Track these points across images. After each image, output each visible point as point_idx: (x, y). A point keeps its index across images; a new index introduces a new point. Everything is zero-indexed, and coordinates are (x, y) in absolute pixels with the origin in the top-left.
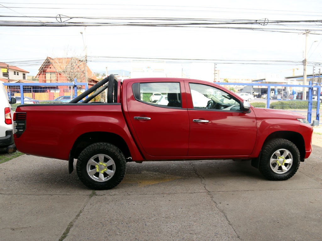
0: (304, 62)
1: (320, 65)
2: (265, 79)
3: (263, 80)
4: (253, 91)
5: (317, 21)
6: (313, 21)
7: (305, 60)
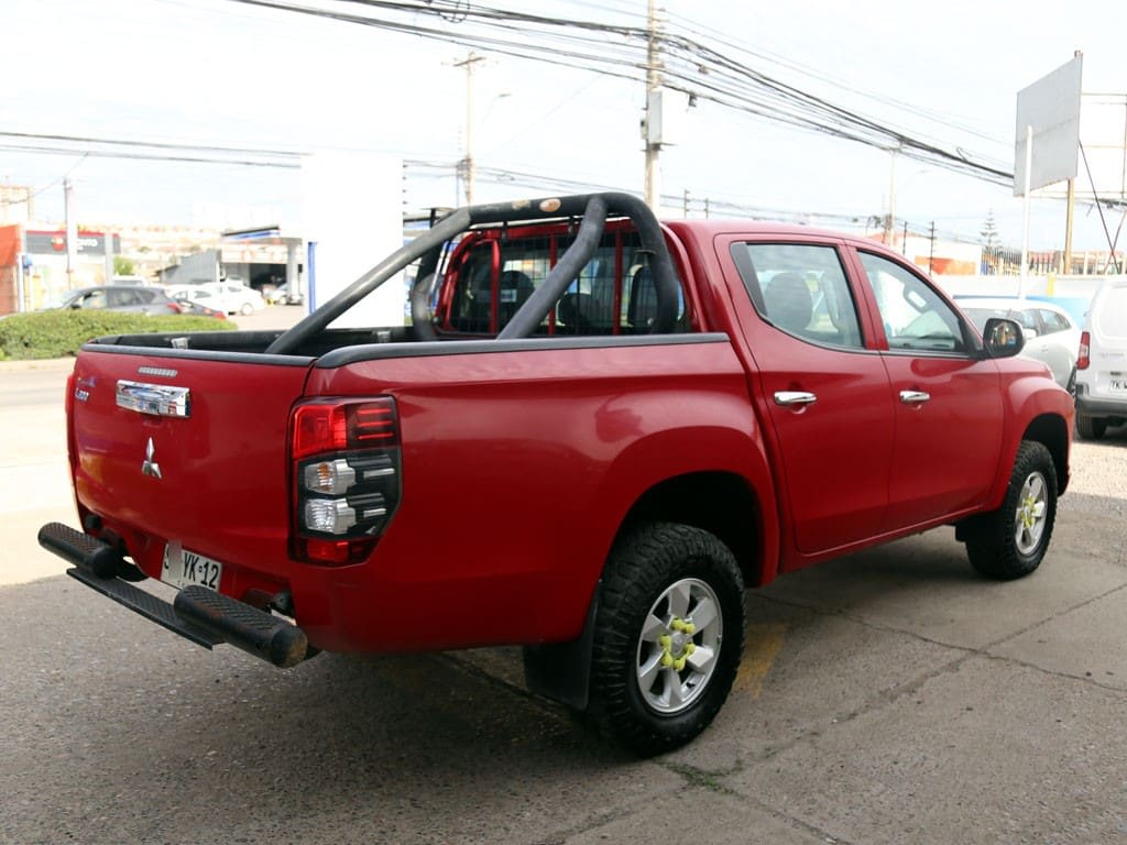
0: (465, 165)
1: (513, 179)
2: (276, 228)
3: (272, 231)
4: (221, 274)
5: (611, 29)
6: (603, 28)
7: (468, 160)
